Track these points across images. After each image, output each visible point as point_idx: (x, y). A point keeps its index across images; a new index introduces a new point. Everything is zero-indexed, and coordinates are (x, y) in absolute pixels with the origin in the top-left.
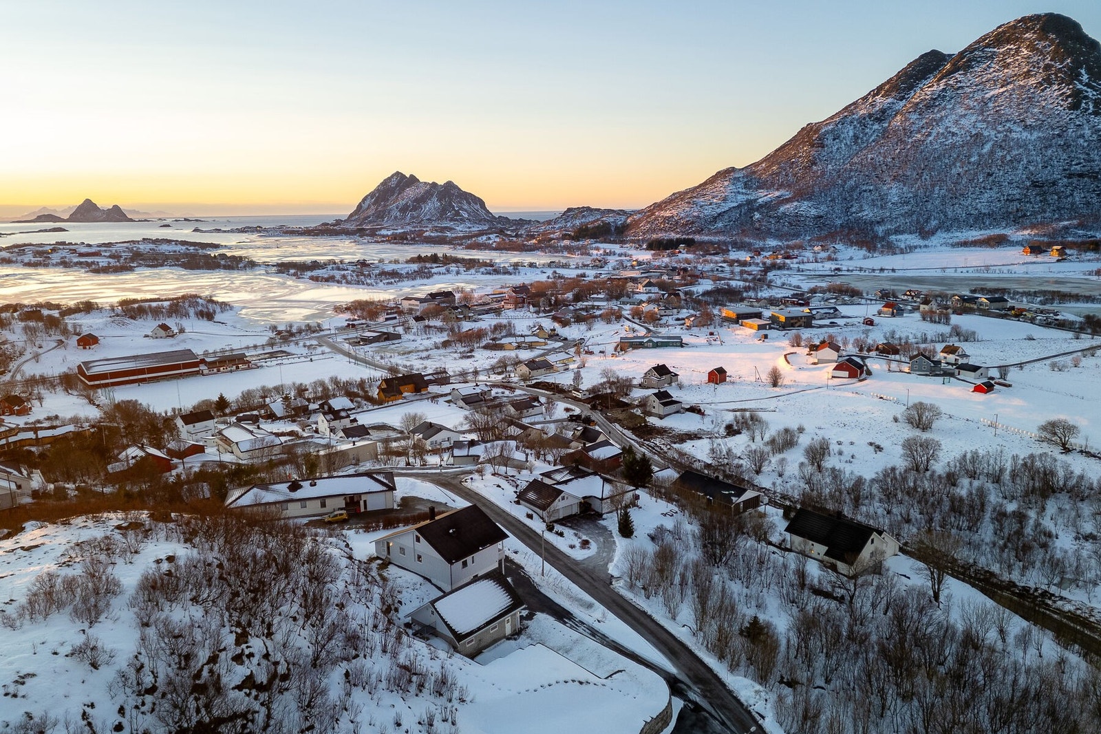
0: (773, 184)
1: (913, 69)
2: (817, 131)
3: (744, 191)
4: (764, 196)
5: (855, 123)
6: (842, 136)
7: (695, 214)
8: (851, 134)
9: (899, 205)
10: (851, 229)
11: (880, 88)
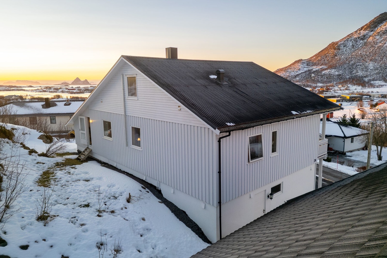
0: (318, 64)
1: (377, 20)
2: (336, 44)
3: (307, 67)
4: (315, 68)
5: (353, 40)
6: (347, 45)
7: (288, 75)
8: (351, 44)
9: (373, 70)
10: (353, 79)
11: (362, 28)
